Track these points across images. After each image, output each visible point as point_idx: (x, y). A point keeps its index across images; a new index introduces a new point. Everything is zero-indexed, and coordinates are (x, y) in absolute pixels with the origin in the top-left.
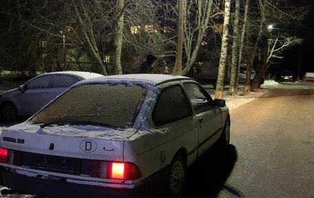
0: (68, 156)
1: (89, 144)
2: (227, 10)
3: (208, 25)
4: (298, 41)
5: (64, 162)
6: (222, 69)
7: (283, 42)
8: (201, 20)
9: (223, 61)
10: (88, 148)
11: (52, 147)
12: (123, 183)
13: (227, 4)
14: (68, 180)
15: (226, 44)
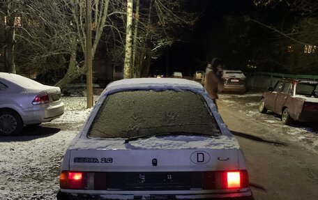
0: (176, 170)
1: (201, 156)
2: (129, 10)
3: (106, 23)
4: (169, 43)
5: (170, 177)
6: (128, 69)
7: (156, 44)
8: (98, 18)
9: (128, 61)
10: (200, 159)
11: (155, 163)
12: (239, 192)
13: (130, 4)
14: (177, 197)
15: (130, 44)
